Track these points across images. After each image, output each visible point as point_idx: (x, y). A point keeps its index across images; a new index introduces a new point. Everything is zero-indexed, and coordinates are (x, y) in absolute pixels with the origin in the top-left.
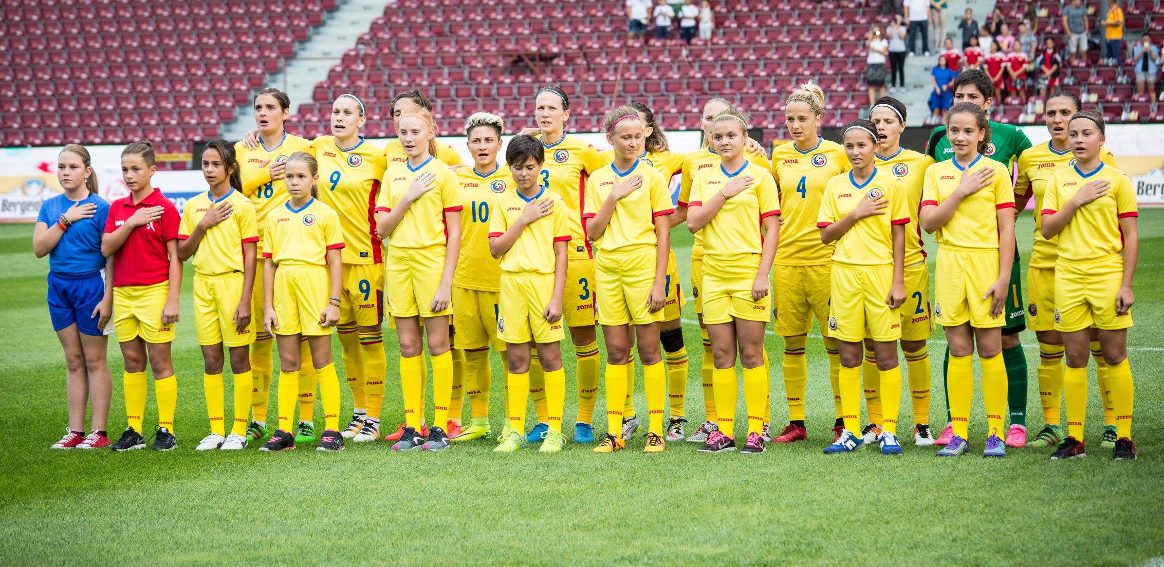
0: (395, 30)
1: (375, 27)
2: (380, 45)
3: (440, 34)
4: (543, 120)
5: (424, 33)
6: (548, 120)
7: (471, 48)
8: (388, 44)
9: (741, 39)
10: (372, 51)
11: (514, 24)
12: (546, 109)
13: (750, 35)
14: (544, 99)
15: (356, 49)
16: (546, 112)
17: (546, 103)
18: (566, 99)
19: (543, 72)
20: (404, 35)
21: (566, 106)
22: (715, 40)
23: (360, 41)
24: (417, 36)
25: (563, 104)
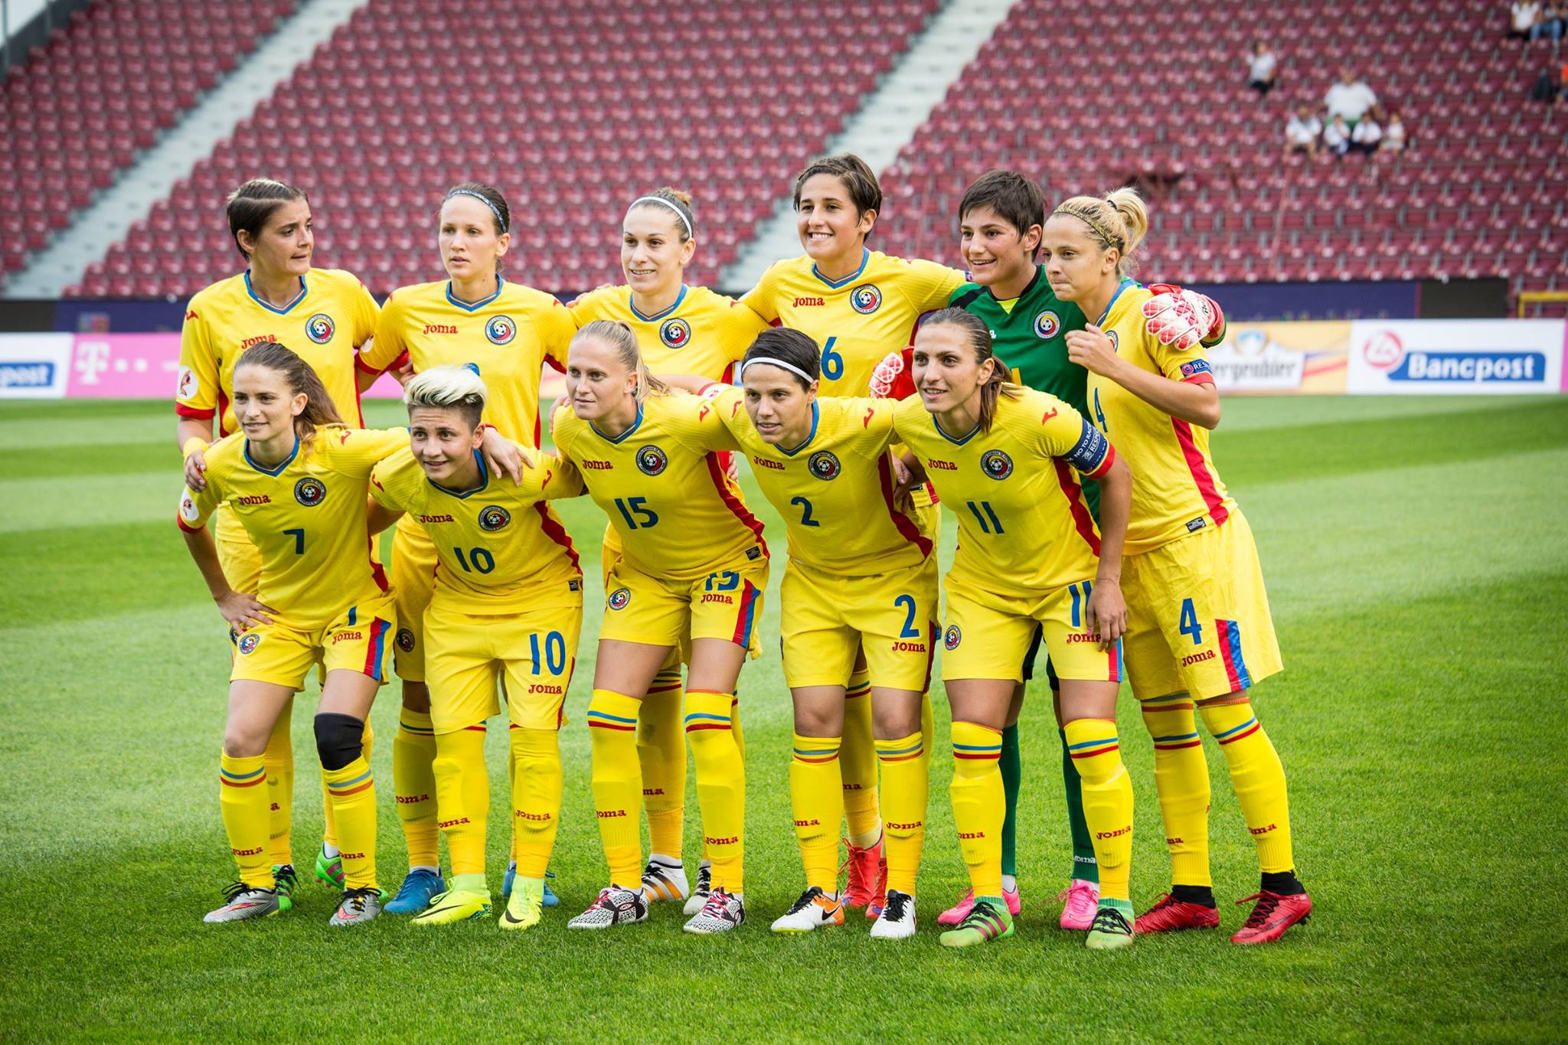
0: (949, 139)
1: (919, 137)
2: (929, 159)
3: (1012, 146)
4: (453, 254)
5: (990, 144)
6: (462, 255)
7: (1059, 164)
8: (940, 158)
9: (1443, 154)
10: (920, 168)
11: (1114, 133)
12: (460, 233)
13: (1458, 149)
14: (455, 211)
15: (896, 165)
16: (460, 239)
17: (459, 220)
18: (504, 212)
19: (1166, 198)
20: (962, 146)
21: (502, 224)
22: (1407, 154)
23: (902, 155)
24: (980, 148)
25: (497, 223)
